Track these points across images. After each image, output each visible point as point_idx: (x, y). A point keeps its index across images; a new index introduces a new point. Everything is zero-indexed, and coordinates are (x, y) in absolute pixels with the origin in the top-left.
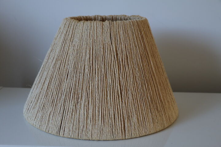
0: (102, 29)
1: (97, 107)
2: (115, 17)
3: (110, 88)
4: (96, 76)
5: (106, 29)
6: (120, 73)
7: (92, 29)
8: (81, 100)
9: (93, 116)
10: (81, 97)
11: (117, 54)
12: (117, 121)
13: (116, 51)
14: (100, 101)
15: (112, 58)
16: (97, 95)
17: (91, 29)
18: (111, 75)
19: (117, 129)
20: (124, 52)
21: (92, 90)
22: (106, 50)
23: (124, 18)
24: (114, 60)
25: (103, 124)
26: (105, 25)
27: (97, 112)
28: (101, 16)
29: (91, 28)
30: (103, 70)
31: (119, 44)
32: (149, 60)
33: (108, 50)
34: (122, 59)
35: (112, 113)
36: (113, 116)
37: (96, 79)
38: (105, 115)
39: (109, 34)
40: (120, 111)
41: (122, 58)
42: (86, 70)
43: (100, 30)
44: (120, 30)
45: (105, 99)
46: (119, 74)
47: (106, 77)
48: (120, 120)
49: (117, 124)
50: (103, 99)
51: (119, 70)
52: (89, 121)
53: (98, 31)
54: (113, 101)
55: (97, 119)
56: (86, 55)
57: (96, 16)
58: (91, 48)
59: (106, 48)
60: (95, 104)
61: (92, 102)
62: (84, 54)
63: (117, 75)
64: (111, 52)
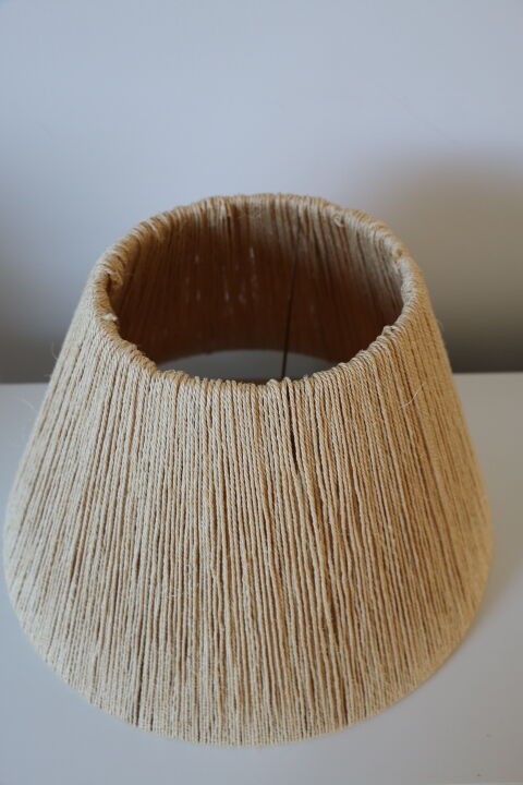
0: (258, 419)
1: (253, 670)
2: (284, 201)
3: (296, 612)
4: (245, 582)
5: (274, 421)
6: (330, 562)
7: (215, 419)
8: (197, 649)
9: (242, 692)
10: (197, 639)
11: (319, 503)
12: (322, 695)
13: (317, 492)
14: (264, 654)
15: (302, 523)
16: (250, 637)
17: (209, 423)
18: (298, 574)
19: (322, 714)
20: (346, 491)
21: (232, 624)
22: (278, 495)
23: (319, 213)
24: (309, 527)
25: (275, 710)
26: (267, 400)
27: (253, 681)
28: (226, 200)
29: (211, 418)
30: (268, 564)
31: (324, 467)
32: (428, 468)
33: (285, 497)
34: (339, 516)
35: (304, 676)
36: (308, 687)
37: (247, 593)
38: (280, 685)
39: (286, 438)
40: (331, 668)
41: (339, 511)
42: (207, 566)
43: (247, 422)
44: (331, 413)
45: (281, 647)
46: (327, 565)
47: (281, 584)
48: (330, 694)
49: (323, 703)
50: (272, 646)
51: (326, 552)
52: (230, 704)
53: (241, 431)
54: (307, 648)
55: (255, 698)
56: (199, 513)
57: (209, 206)
58: (219, 490)
59: (277, 488)
60: (247, 661)
61: (234, 656)
62: (191, 510)
63: (319, 572)
64: (296, 502)
